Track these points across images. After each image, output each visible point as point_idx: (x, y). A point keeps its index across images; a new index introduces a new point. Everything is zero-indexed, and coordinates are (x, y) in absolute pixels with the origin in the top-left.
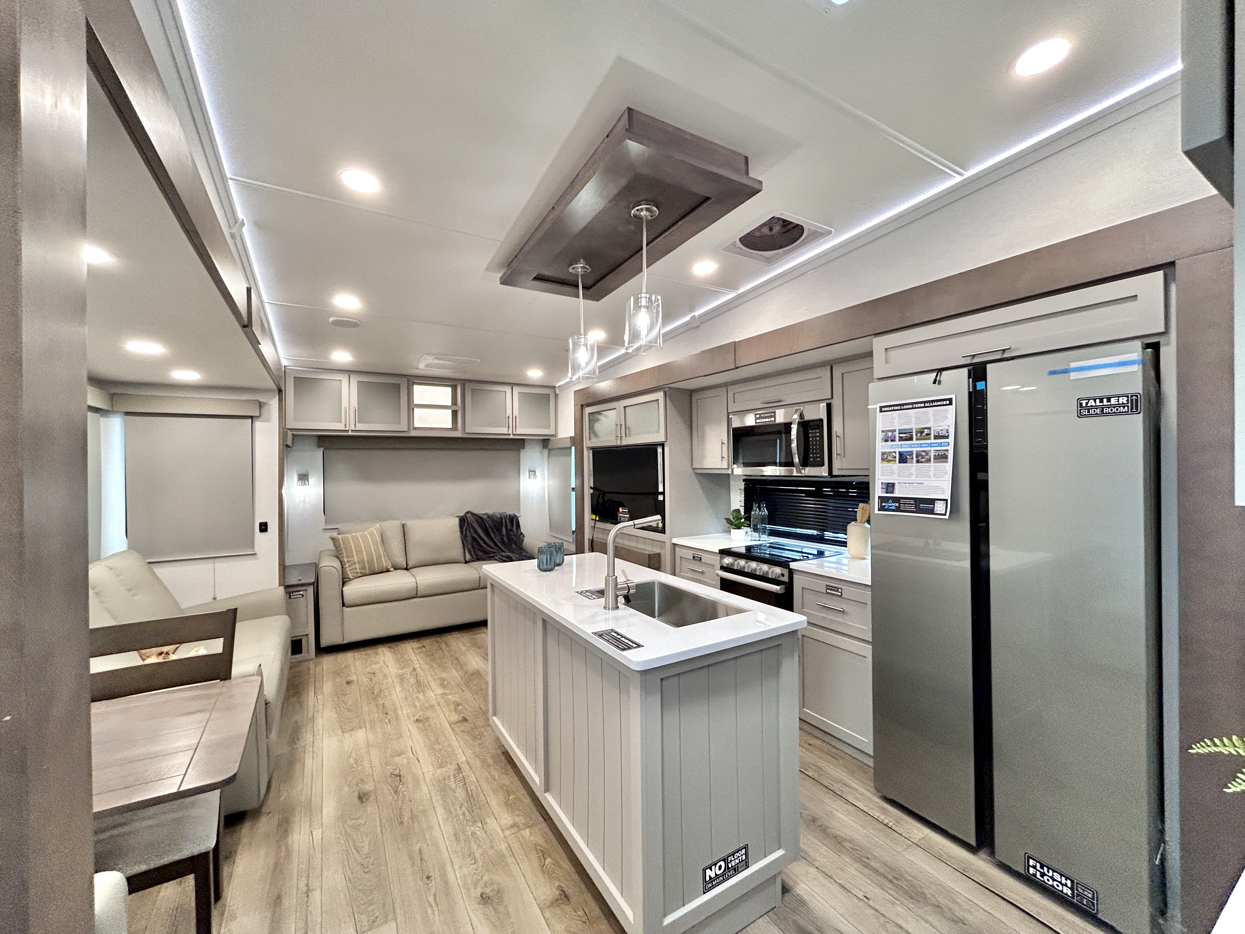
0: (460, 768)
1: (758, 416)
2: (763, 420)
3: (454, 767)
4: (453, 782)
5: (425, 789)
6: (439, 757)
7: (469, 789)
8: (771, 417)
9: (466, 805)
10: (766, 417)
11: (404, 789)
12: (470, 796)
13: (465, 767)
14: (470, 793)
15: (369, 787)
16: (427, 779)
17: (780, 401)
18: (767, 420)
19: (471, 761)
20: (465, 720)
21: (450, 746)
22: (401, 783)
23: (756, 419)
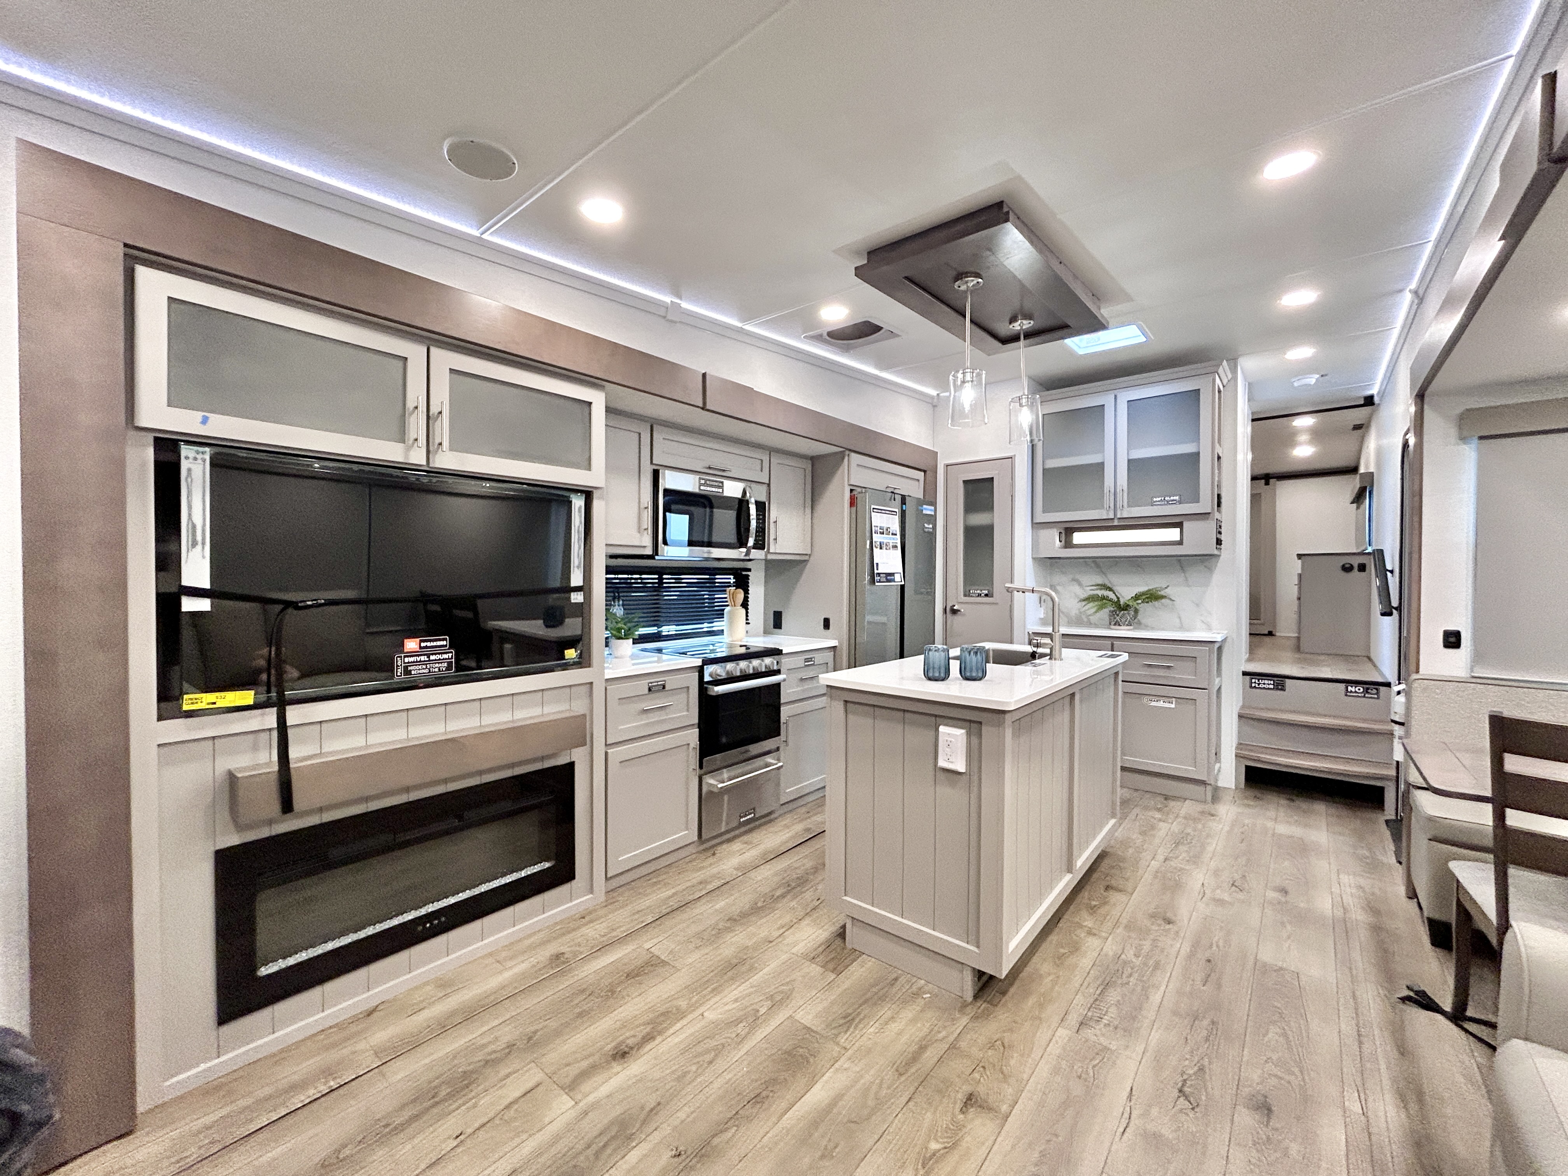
0: (1081, 1024)
1: (703, 482)
2: (709, 489)
3: (1088, 1033)
4: (1110, 1014)
5: (1155, 1036)
6: (1094, 1066)
7: (1098, 992)
8: (719, 487)
9: (1119, 982)
10: (712, 486)
11: (1187, 1063)
12: (1107, 986)
13: (1073, 1019)
14: (1102, 987)
15: (1246, 1118)
16: (1140, 1049)
17: (724, 471)
18: (714, 489)
19: (1056, 1019)
20: (970, 1100)
21: (1056, 1070)
22: (1185, 1077)
23: (701, 485)
